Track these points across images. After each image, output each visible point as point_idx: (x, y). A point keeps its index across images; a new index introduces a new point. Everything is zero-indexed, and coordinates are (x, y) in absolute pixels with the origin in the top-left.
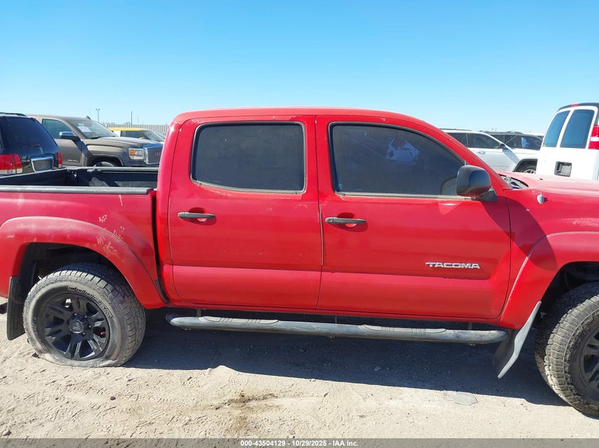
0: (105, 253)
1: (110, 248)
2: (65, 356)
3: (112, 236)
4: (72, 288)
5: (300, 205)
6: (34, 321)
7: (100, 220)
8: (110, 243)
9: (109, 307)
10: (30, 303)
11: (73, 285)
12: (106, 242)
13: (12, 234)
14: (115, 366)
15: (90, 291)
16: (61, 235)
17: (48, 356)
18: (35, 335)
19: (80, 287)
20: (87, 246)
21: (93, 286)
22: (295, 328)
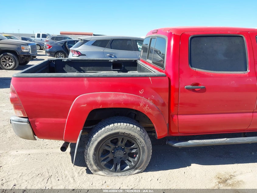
0: (144, 112)
1: (147, 108)
2: (112, 171)
3: (148, 102)
4: (122, 133)
5: (248, 79)
6: (94, 154)
7: (140, 92)
8: (147, 106)
9: (143, 141)
10: (92, 144)
11: (123, 131)
12: (145, 105)
13: (84, 104)
14: (141, 172)
15: (132, 133)
16: (118, 103)
17: (100, 173)
18: (94, 162)
19: (127, 132)
20: (134, 108)
21: (135, 130)
22: (236, 141)
